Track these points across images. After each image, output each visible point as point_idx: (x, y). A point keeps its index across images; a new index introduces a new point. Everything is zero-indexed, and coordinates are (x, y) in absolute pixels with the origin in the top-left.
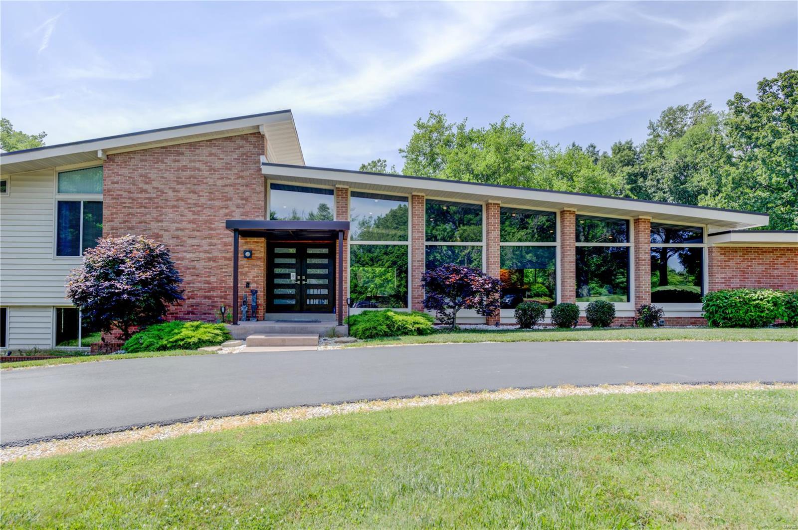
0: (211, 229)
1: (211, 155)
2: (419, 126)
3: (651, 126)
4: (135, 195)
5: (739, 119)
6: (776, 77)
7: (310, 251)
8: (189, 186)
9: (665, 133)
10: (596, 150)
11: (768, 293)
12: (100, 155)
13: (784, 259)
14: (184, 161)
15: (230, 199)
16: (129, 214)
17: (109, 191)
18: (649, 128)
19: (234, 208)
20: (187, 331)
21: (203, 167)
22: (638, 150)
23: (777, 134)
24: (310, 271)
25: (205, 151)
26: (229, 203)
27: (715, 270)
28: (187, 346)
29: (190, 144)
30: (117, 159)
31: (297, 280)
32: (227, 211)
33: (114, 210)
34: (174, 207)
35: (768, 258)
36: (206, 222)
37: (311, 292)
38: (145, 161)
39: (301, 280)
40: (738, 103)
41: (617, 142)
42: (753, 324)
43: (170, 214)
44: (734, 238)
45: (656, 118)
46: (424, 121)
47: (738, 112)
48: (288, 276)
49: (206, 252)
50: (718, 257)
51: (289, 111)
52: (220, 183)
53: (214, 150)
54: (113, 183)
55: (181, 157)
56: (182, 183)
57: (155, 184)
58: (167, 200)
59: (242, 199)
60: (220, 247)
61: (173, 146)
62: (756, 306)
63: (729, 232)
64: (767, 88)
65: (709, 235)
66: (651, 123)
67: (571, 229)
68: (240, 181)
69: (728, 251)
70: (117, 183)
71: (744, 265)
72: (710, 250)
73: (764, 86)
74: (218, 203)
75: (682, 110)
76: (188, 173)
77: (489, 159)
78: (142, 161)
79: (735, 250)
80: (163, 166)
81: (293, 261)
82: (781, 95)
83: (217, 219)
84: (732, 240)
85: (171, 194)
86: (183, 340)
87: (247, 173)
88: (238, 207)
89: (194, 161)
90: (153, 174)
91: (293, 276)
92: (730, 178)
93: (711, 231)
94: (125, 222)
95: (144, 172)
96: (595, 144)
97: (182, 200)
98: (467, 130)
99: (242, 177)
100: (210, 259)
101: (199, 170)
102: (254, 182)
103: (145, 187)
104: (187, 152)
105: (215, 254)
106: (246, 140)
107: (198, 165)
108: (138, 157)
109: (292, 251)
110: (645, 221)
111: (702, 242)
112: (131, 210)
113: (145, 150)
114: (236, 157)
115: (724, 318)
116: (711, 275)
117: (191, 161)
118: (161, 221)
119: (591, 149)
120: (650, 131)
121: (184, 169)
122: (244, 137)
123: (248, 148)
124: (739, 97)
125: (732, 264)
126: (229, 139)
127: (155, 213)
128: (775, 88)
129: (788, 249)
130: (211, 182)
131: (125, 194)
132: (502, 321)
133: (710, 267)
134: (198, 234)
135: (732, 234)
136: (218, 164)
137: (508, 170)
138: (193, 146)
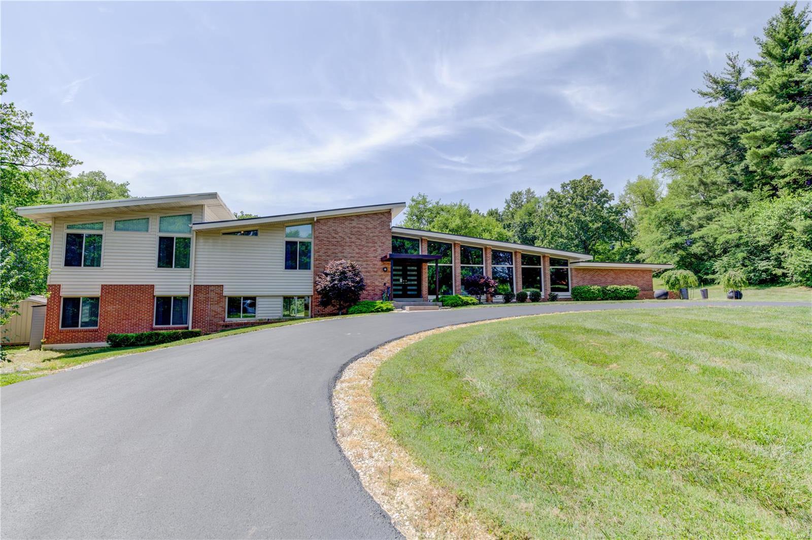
0: (367, 257)
1: (367, 221)
2: (413, 200)
3: (506, 202)
4: (330, 240)
5: (553, 202)
6: (569, 182)
7: (409, 268)
8: (357, 236)
9: (513, 206)
10: (479, 212)
11: (596, 287)
12: (315, 220)
13: (597, 273)
14: (354, 224)
15: (376, 243)
16: (327, 249)
17: (317, 237)
18: (505, 203)
19: (378, 247)
20: (361, 308)
21: (363, 227)
22: (501, 214)
23: (570, 211)
24: (409, 278)
25: (365, 219)
26: (376, 245)
27: (574, 278)
28: (383, 311)
29: (357, 216)
30: (321, 221)
31: (403, 282)
32: (375, 248)
33: (320, 247)
34: (349, 246)
35: (592, 273)
36: (365, 253)
37: (409, 288)
38: (335, 223)
39: (405, 282)
40: (552, 194)
41: (490, 208)
42: (591, 299)
43: (348, 249)
44: (581, 264)
45: (509, 198)
46: (415, 198)
47: (552, 199)
48: (399, 280)
49: (365, 268)
50: (574, 273)
51: (405, 203)
52: (371, 235)
53: (368, 219)
54: (319, 233)
55: (353, 222)
56: (353, 234)
57: (340, 234)
58: (346, 243)
59: (382, 243)
60: (371, 266)
61: (349, 216)
62: (592, 292)
63: (579, 262)
64: (565, 188)
65: (571, 263)
66: (506, 200)
67: (520, 260)
68: (380, 234)
69: (578, 270)
70: (321, 233)
71: (584, 276)
72: (571, 269)
73: (564, 186)
74: (370, 245)
75: (520, 193)
76: (356, 230)
77: (456, 222)
78: (333, 223)
79: (580, 269)
80: (344, 226)
81: (401, 273)
82: (571, 192)
83: (370, 252)
84: (581, 265)
85: (348, 239)
86: (379, 308)
87: (384, 231)
88: (380, 247)
89: (359, 224)
90: (339, 230)
91: (401, 280)
92: (550, 232)
93: (571, 261)
94: (325, 253)
95: (334, 229)
96: (479, 209)
97: (353, 242)
98: (440, 203)
99: (382, 232)
100: (367, 272)
101: (361, 228)
102: (387, 235)
103: (335, 236)
104: (356, 219)
105: (369, 269)
106: (383, 215)
107: (361, 226)
108: (332, 221)
109: (401, 268)
110: (547, 256)
111: (567, 266)
112: (328, 247)
113: (335, 218)
114: (379, 222)
115: (581, 297)
116: (572, 280)
117: (357, 224)
118: (343, 253)
119: (477, 212)
120: (506, 204)
121: (354, 227)
122: (382, 214)
123: (384, 219)
124: (552, 190)
125: (579, 275)
126: (376, 214)
127: (340, 249)
128: (568, 188)
129: (599, 269)
130: (367, 234)
131: (325, 239)
132: (493, 301)
133: (571, 276)
134: (361, 259)
135: (581, 263)
136: (370, 226)
137: (466, 227)
138: (358, 216)
